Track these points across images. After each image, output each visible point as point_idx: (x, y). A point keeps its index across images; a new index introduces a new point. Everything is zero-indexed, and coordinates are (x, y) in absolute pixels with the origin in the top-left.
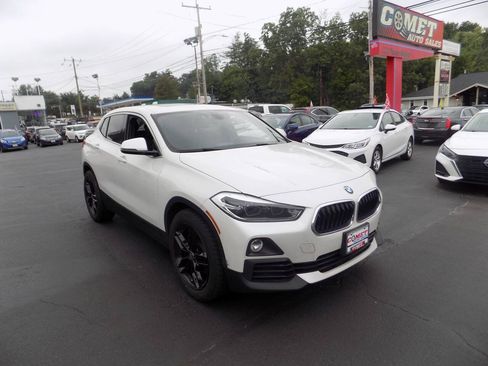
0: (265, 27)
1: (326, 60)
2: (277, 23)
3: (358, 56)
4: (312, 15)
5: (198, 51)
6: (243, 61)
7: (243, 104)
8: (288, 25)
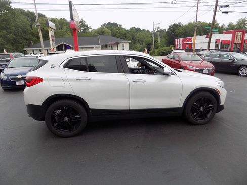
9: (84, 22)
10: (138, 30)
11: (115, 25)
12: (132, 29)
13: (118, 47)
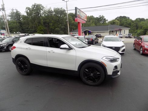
0: (27, 8)
1: (48, 21)
2: (31, 8)
3: (57, 20)
4: (43, 7)
5: (4, 14)
6: (16, 19)
7: (18, 34)
8: (35, 9)
9: (104, 17)
10: (143, 20)
11: (125, 17)
12: (137, 19)
13: (120, 32)
